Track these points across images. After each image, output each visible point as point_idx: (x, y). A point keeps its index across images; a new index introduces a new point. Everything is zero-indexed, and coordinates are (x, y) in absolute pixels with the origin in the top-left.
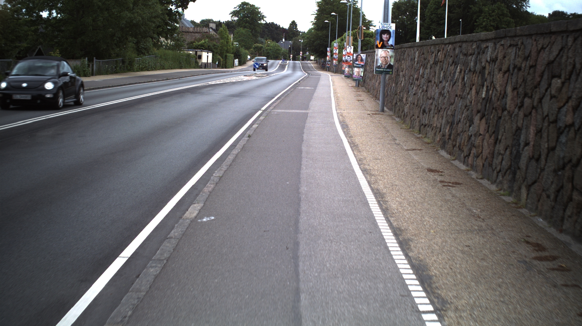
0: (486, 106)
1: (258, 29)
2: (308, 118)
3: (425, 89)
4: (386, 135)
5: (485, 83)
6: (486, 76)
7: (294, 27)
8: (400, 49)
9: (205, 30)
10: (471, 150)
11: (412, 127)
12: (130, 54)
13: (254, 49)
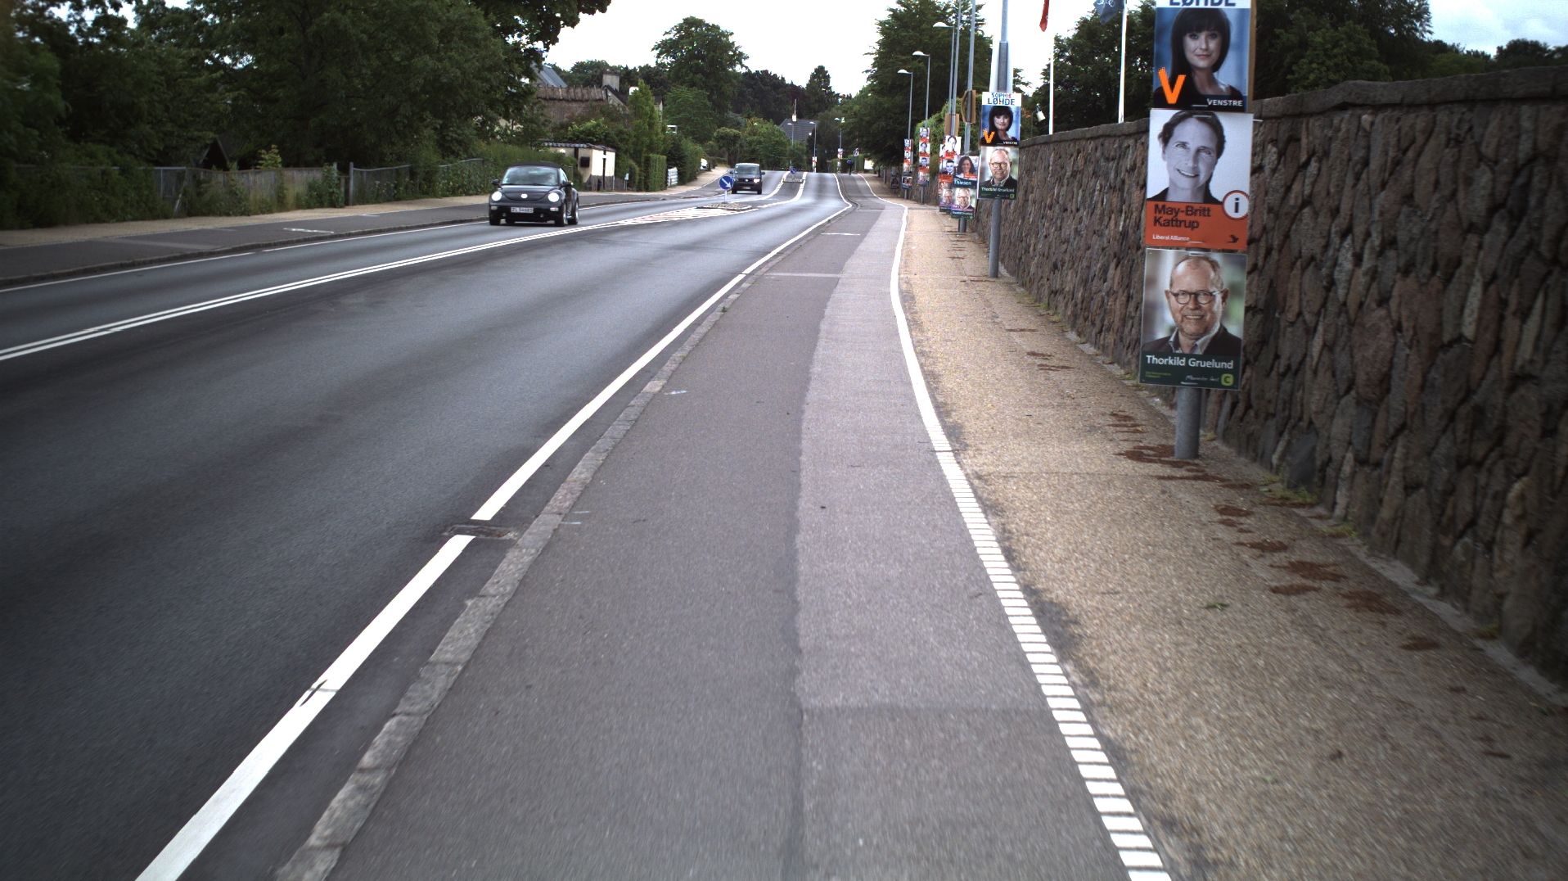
1: (729, 90)
2: (838, 286)
3: (1059, 225)
4: (983, 310)
5: (1124, 207)
7: (821, 82)
9: (596, 93)
10: (1104, 321)
11: (1039, 300)
12: (428, 154)
13: (718, 140)
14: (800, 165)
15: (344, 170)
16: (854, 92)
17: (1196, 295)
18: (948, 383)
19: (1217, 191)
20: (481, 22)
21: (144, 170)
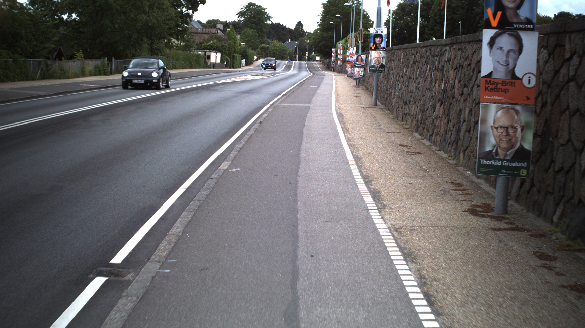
0: (443, 95)
1: (265, 30)
2: (310, 110)
3: (407, 85)
4: (374, 122)
5: (444, 78)
6: (445, 72)
7: (300, 27)
8: (391, 50)
9: (213, 30)
10: (434, 130)
11: (397, 117)
13: (261, 49)
14: (292, 58)
15: (110, 60)
16: (312, 31)
17: (507, 128)
21: (23, 60)
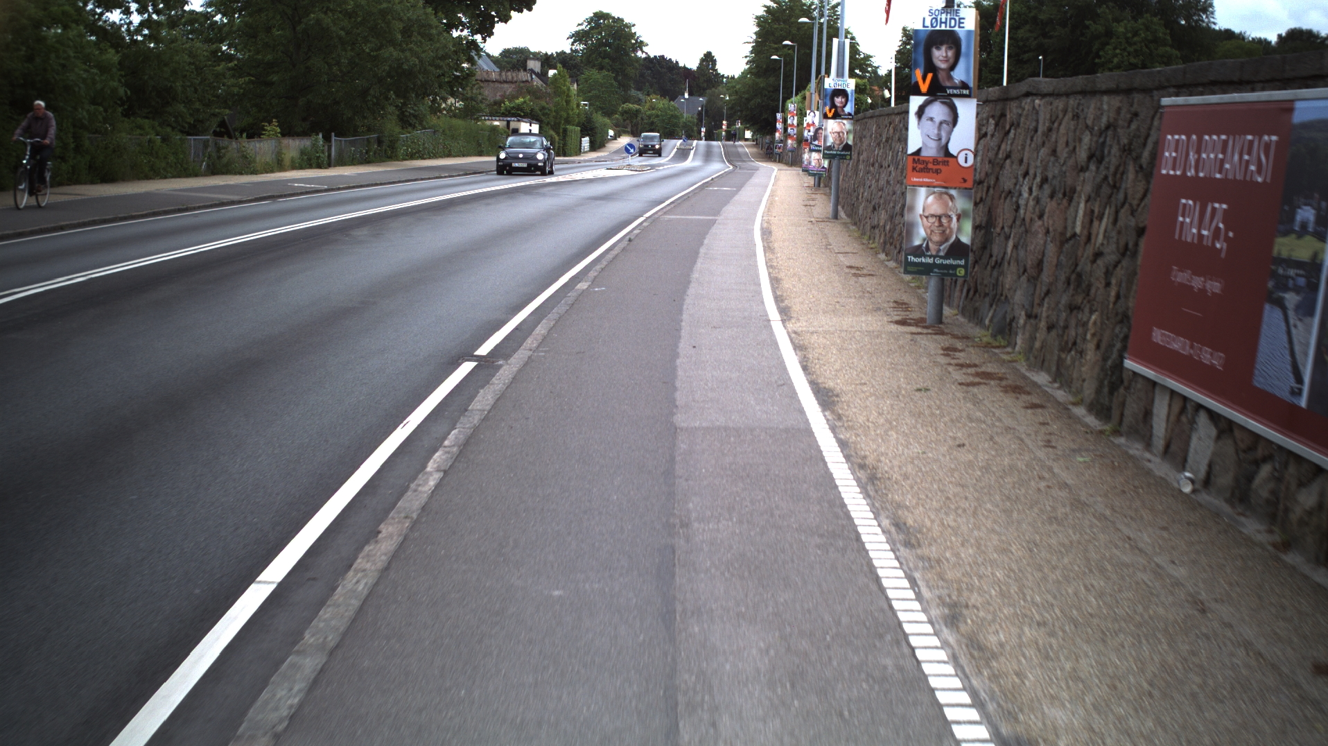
1: (631, 71)
2: (715, 225)
3: (877, 178)
7: (709, 65)
8: (863, 119)
12: (391, 126)
13: (622, 114)
14: (691, 135)
15: (327, 139)
16: (736, 74)
17: (939, 217)
18: (786, 284)
19: (953, 149)
20: (434, 21)
21: (180, 139)
